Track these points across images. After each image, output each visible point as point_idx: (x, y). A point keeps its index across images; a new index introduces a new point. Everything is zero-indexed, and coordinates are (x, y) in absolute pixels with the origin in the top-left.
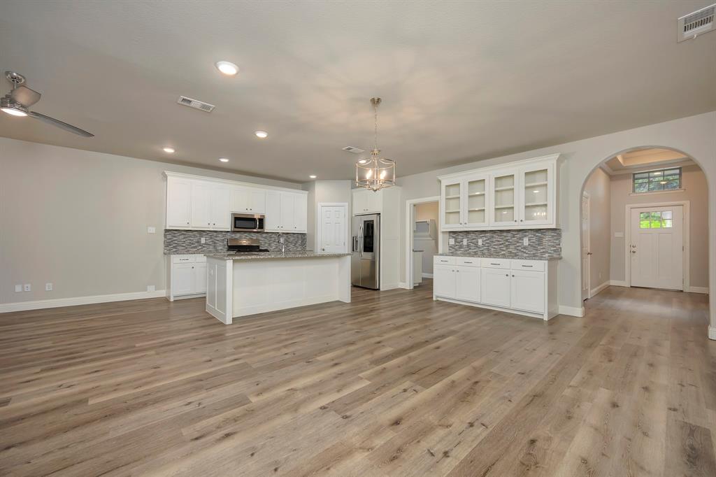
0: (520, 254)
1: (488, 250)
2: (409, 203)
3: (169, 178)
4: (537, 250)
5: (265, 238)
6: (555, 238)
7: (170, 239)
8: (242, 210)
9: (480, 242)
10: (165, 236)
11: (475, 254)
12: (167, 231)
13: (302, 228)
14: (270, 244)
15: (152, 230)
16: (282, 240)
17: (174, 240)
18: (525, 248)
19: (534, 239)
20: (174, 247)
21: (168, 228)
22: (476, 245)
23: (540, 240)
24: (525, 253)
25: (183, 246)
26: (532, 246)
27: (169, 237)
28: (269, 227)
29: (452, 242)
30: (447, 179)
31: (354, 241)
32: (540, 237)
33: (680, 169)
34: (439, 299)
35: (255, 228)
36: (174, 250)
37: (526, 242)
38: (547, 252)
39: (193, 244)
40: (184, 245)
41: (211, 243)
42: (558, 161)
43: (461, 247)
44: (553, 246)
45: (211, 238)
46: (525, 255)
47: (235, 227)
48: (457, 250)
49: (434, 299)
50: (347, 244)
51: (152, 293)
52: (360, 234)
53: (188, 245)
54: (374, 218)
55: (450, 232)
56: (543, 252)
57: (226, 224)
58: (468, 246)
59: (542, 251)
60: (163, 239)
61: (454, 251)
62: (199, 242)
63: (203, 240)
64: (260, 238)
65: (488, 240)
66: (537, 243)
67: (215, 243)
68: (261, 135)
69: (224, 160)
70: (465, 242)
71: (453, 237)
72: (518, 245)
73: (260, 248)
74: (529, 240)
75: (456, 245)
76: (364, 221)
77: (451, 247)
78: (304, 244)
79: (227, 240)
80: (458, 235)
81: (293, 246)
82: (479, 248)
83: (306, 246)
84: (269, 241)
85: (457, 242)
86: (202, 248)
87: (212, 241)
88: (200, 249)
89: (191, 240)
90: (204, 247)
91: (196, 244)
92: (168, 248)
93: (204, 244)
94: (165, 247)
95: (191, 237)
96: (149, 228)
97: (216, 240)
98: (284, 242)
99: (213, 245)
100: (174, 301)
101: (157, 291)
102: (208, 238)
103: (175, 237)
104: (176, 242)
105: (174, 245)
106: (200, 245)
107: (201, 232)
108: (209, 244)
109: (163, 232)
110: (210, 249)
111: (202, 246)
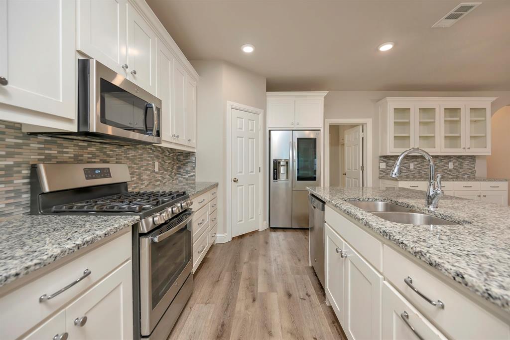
0: (446, 176)
1: (419, 173)
4: (459, 172)
6: (472, 163)
9: (412, 166)
16: (157, 166)
18: (450, 171)
19: (457, 164)
22: (408, 169)
23: (461, 164)
24: (450, 175)
26: (455, 169)
29: (383, 166)
31: (276, 165)
32: (461, 162)
37: (451, 166)
38: (466, 174)
44: (470, 169)
46: (450, 177)
48: (387, 174)
56: (464, 174)
59: (462, 173)
61: (385, 175)
65: (420, 163)
66: (459, 166)
71: (384, 162)
72: (445, 168)
74: (453, 164)
75: (388, 170)
76: (298, 138)
77: (382, 171)
78: (187, 172)
79: (26, 172)
80: (390, 159)
81: (170, 175)
82: (411, 171)
83: (194, 175)
84: (139, 168)
85: (389, 166)
98: (159, 170)
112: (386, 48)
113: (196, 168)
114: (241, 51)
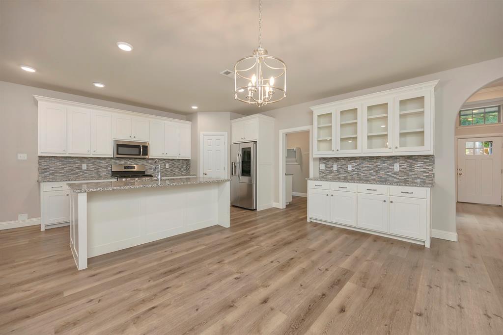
0: (390, 179)
1: (358, 175)
2: (282, 133)
3: (39, 103)
4: (408, 176)
5: (151, 164)
6: (428, 164)
7: (45, 166)
8: (126, 137)
9: (350, 168)
10: (39, 163)
11: (345, 180)
12: (40, 157)
13: (186, 154)
15: (23, 157)
16: (167, 166)
17: (51, 167)
18: (395, 173)
19: (405, 166)
20: (50, 174)
21: (43, 155)
22: (346, 171)
23: (411, 165)
24: (395, 178)
25: (61, 173)
26: (403, 172)
27: (44, 164)
28: (153, 153)
29: (322, 167)
30: (319, 109)
31: (233, 166)
32: (411, 163)
33: (499, 107)
34: (313, 221)
35: (139, 155)
36: (51, 176)
37: (397, 168)
38: (419, 178)
39: (73, 170)
40: (63, 171)
41: (93, 169)
42: (436, 89)
43: (331, 172)
44: (425, 172)
45: (94, 164)
46: (395, 180)
47: (118, 154)
48: (326, 175)
49: (308, 220)
50: (226, 168)
51: (24, 221)
52: (239, 159)
53: (67, 172)
54: (251, 145)
55: (320, 158)
56: (415, 177)
57: (108, 151)
58: (338, 171)
59: (413, 176)
60: (37, 165)
61: (323, 176)
62: (79, 168)
63: (84, 167)
64: (146, 164)
65: (358, 165)
66: (408, 168)
67: (98, 169)
68: (125, 47)
69: (99, 85)
70: (335, 167)
71: (324, 163)
72: (388, 170)
73: (146, 173)
74: (400, 166)
75: (327, 171)
76: (242, 148)
77: (321, 172)
78: (188, 169)
79: (110, 166)
80: (328, 161)
82: (349, 173)
83: (190, 171)
85: (328, 168)
86: (83, 174)
87: (95, 167)
88: (81, 175)
89: (71, 166)
90: (86, 173)
91: (77, 170)
92: (43, 175)
93: (85, 170)
94: (39, 174)
95: (71, 164)
96: (19, 155)
97: (99, 166)
98: (169, 167)
99: (96, 171)
100: (45, 230)
101: (30, 220)
102: (90, 165)
103: (52, 163)
104: (53, 169)
105: (51, 172)
106: (81, 171)
107: (82, 159)
108: (92, 171)
109: (37, 159)
110: (93, 175)
111: (83, 172)
113: (191, 167)
114: (191, 108)
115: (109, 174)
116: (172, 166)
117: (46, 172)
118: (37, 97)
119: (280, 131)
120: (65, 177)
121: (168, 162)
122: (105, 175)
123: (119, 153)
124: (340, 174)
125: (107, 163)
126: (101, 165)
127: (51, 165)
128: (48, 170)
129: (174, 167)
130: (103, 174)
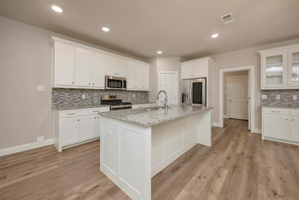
2: (221, 72)
3: (56, 43)
5: (125, 95)
7: (57, 96)
8: (112, 75)
9: (295, 97)
10: (53, 93)
12: (54, 89)
13: (147, 88)
14: (127, 98)
15: (40, 88)
17: (61, 97)
20: (61, 103)
21: (56, 86)
22: (291, 100)
25: (68, 102)
27: (56, 94)
28: (130, 87)
29: (265, 97)
30: (268, 53)
31: (183, 97)
35: (121, 88)
36: (61, 105)
39: (76, 100)
40: (69, 100)
41: (89, 99)
43: (274, 100)
45: (90, 95)
48: (269, 103)
49: (263, 138)
51: (41, 142)
53: (72, 101)
54: (202, 81)
57: (101, 84)
60: (50, 96)
61: (266, 103)
62: (80, 98)
63: (84, 97)
67: (92, 98)
69: (106, 29)
70: (278, 97)
71: (265, 94)
73: (123, 102)
75: (269, 100)
76: (193, 83)
77: (263, 100)
78: (147, 98)
79: (100, 96)
80: (270, 92)
81: (140, 99)
82: (294, 101)
83: (148, 99)
84: (127, 96)
85: (270, 97)
86: (83, 103)
87: (90, 97)
88: (81, 103)
89: (74, 96)
90: (84, 102)
91: (78, 100)
92: (55, 104)
93: (84, 99)
94: (53, 102)
95: (74, 94)
96: (38, 87)
97: (93, 96)
98: (135, 97)
99: (91, 100)
100: (62, 150)
101: (45, 141)
102: (87, 95)
103: (61, 94)
104: (62, 98)
105: (61, 101)
106: (81, 100)
107: (82, 90)
108: (88, 100)
109: (51, 90)
110: (89, 103)
111: (83, 101)
112: (215, 36)
113: (149, 97)
114: (157, 53)
115: (99, 102)
116: (136, 96)
117: (57, 101)
118: (54, 38)
119: (220, 70)
120: (71, 104)
121: (135, 93)
122: (97, 103)
123: (109, 86)
124: (284, 102)
125: (98, 94)
126: (94, 95)
127: (61, 95)
128: (59, 99)
129: (138, 97)
130: (96, 102)
